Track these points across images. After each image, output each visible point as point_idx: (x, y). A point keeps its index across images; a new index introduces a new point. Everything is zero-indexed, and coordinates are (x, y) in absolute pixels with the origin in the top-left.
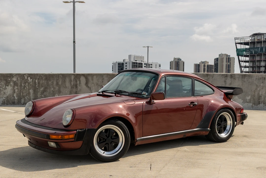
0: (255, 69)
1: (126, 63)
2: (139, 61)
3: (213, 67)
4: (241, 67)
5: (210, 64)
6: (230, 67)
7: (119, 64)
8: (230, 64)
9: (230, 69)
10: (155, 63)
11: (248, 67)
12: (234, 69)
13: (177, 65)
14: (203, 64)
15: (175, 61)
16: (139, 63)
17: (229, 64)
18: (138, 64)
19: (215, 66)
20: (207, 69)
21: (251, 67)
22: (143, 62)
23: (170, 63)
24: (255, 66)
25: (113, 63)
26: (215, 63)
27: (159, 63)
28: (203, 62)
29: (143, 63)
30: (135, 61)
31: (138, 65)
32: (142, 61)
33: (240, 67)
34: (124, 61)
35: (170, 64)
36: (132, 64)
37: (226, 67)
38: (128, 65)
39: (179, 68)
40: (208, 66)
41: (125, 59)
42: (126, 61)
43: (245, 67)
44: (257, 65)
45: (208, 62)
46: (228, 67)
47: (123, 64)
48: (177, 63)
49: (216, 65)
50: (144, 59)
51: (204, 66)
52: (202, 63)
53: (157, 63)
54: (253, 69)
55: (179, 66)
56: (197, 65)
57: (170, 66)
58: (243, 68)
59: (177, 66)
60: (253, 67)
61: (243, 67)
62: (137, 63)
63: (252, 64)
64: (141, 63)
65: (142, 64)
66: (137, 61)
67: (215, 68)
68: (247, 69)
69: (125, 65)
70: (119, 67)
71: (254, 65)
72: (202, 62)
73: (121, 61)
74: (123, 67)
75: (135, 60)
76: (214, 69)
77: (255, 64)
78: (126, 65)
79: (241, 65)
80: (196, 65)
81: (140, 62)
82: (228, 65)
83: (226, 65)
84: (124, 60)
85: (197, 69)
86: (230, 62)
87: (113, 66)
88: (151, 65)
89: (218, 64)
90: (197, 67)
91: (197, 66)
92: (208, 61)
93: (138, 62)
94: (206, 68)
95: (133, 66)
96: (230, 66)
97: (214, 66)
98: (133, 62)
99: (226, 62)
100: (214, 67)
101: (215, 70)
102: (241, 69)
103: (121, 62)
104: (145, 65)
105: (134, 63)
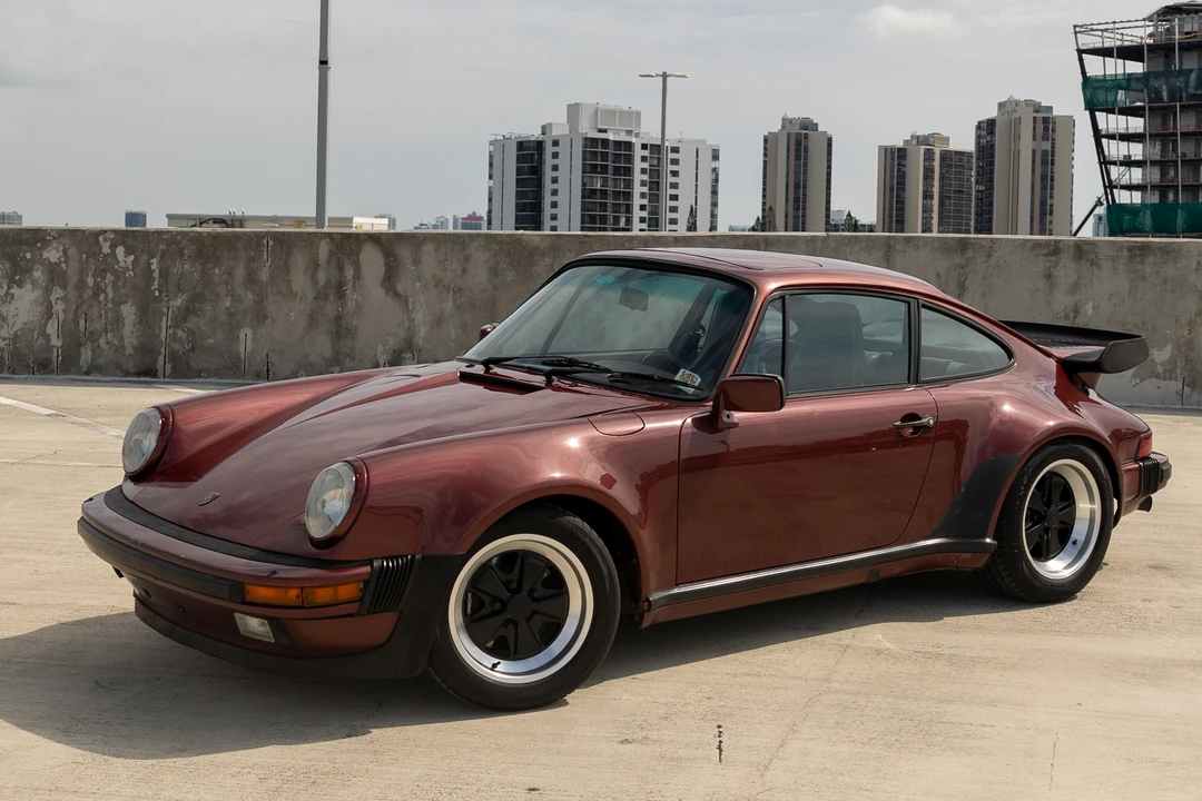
0: (1172, 173)
1: (556, 143)
2: (616, 132)
3: (969, 161)
4: (1105, 162)
5: (954, 146)
6: (1053, 164)
7: (521, 145)
8: (1053, 147)
9: (1052, 172)
10: (693, 142)
11: (1138, 164)
12: (1075, 171)
13: (798, 151)
14: (923, 148)
15: (789, 134)
16: (618, 144)
17: (1047, 146)
18: (611, 145)
19: (978, 159)
20: (941, 173)
21: (1153, 163)
22: (637, 135)
23: (766, 141)
24: (1175, 158)
25: (491, 143)
26: (978, 143)
27: (712, 142)
28: (921, 140)
29: (634, 140)
30: (600, 131)
31: (610, 151)
32: (629, 132)
33: (1101, 164)
34: (543, 134)
35: (765, 148)
36: (585, 146)
37: (1034, 161)
38: (563, 149)
39: (805, 166)
40: (945, 156)
41: (551, 124)
42: (555, 132)
43: (1128, 163)
44: (1184, 155)
45: (947, 139)
46: (1044, 162)
47: (539, 145)
48: (798, 143)
49: (986, 150)
50: (638, 124)
51: (929, 155)
52: (915, 141)
53: (703, 141)
54: (1164, 174)
55: (806, 159)
56: (892, 153)
57: (765, 155)
58: (1115, 171)
59: (798, 158)
60: (1162, 164)
61: (1114, 163)
62: (605, 142)
63: (1158, 147)
64: (625, 142)
65: (629, 145)
66: (605, 131)
67: (978, 167)
68: (1136, 175)
69: (549, 150)
70: (520, 159)
71: (1170, 156)
72: (918, 137)
73: (532, 132)
74: (541, 161)
75: (600, 127)
76: (973, 173)
77: (1175, 150)
78: (556, 149)
79: (1106, 153)
80: (889, 152)
81: (623, 137)
82: (1045, 153)
83: (1034, 151)
84: (544, 127)
85: (892, 171)
86: (1053, 140)
87: (491, 157)
88: (675, 150)
89: (992, 147)
90: (895, 162)
91: (893, 159)
92: (945, 135)
93: (611, 136)
94: (937, 164)
95: (588, 156)
96: (1053, 155)
97: (974, 155)
98: (586, 139)
99: (1034, 139)
100: (974, 160)
101: (978, 174)
102: (1106, 174)
103: (532, 139)
104: (646, 153)
105: (594, 141)
